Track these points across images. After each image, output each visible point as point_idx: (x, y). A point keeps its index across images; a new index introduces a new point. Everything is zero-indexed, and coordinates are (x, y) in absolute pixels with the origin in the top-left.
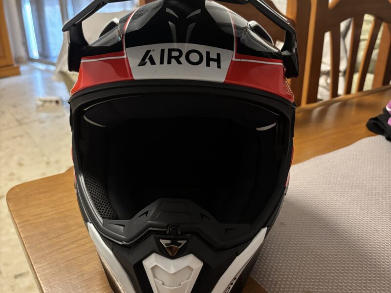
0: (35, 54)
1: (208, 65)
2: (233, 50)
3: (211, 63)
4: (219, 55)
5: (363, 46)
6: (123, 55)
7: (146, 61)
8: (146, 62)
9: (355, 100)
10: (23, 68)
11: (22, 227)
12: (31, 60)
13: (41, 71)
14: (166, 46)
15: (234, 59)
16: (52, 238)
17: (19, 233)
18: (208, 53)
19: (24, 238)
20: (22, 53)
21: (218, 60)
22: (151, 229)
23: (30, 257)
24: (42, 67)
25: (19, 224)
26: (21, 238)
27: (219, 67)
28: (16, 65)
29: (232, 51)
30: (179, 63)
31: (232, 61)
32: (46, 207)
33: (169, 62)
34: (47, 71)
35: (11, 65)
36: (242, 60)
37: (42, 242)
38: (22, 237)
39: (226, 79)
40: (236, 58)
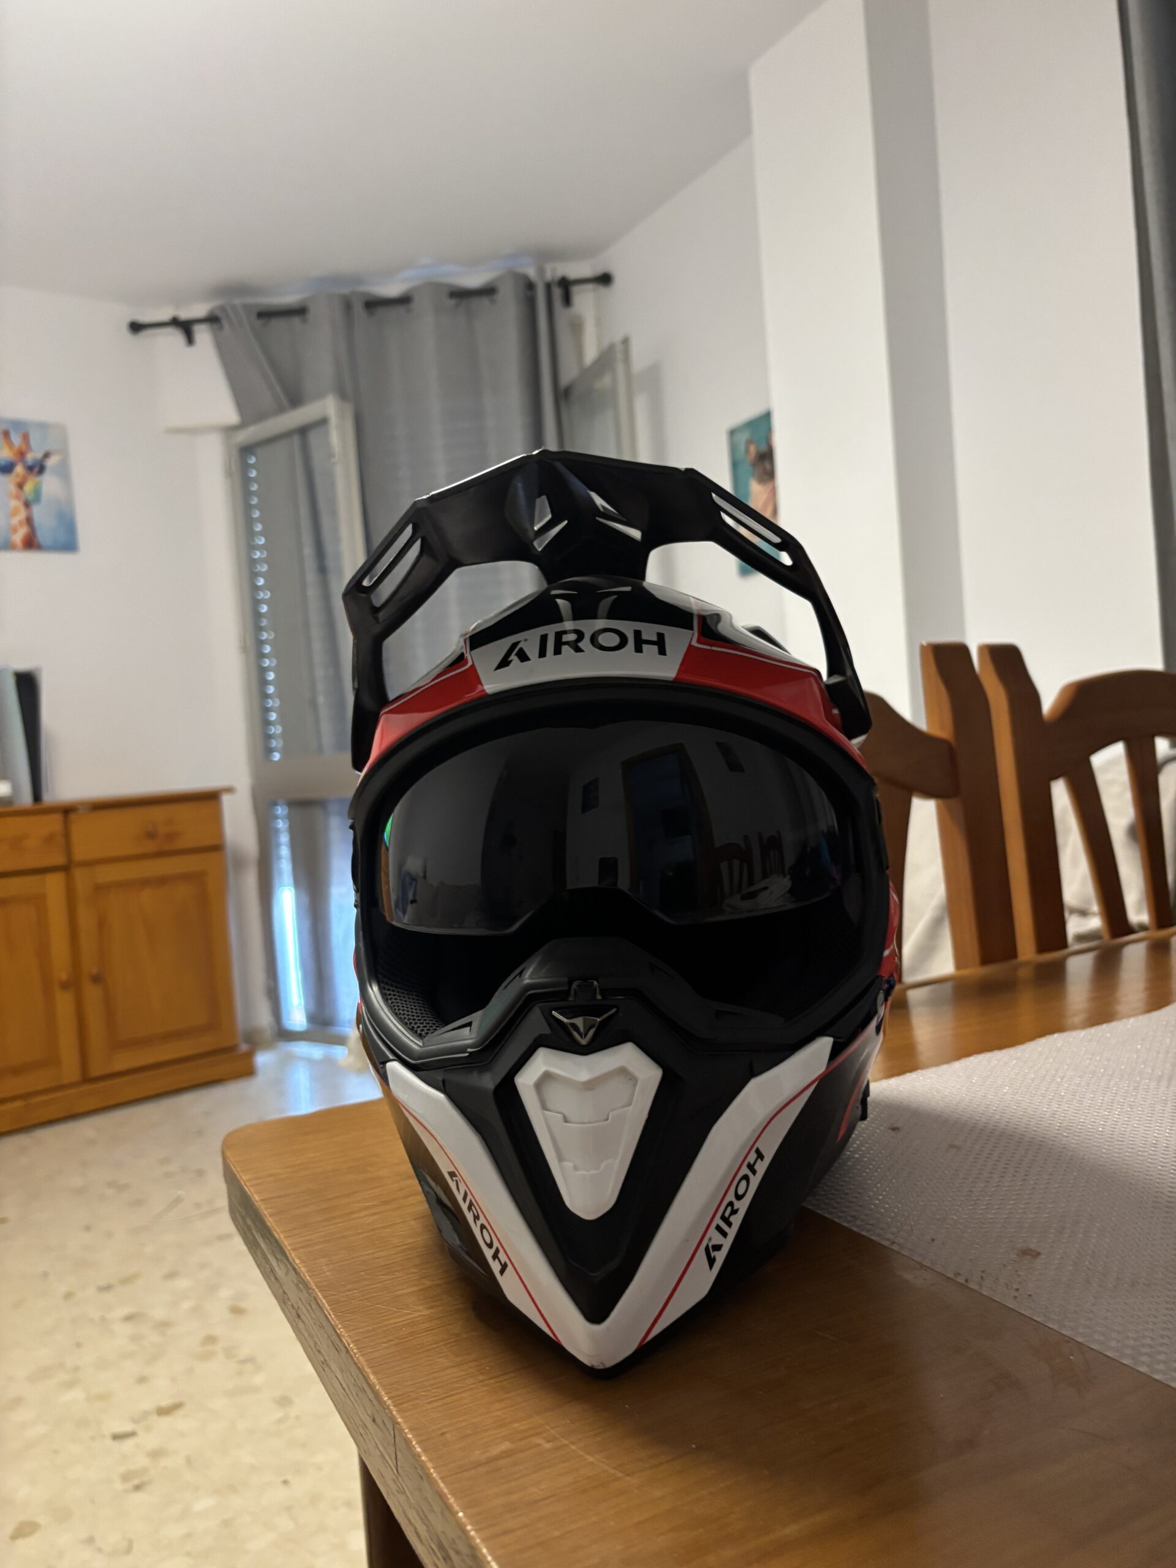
0: (297, 1016)
1: (638, 649)
2: (691, 628)
3: (645, 647)
4: (661, 636)
6: (467, 662)
7: (510, 659)
8: (511, 661)
10: (263, 1059)
12: (286, 1035)
13: (310, 1061)
14: (551, 630)
15: (694, 643)
18: (638, 634)
20: (263, 1018)
21: (660, 643)
22: (529, 993)
24: (315, 1051)
27: (662, 651)
28: (244, 1047)
29: (691, 632)
30: (578, 650)
31: (690, 646)
33: (557, 651)
34: (328, 1061)
35: (231, 1049)
36: (714, 648)
39: (680, 671)
40: (699, 641)
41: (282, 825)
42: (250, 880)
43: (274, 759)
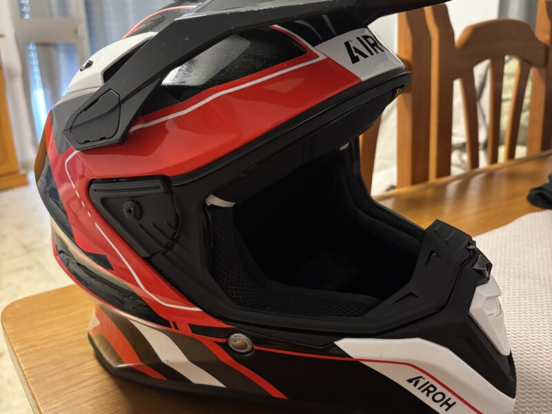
5: (507, 108)
9: (505, 170)
11: (22, 355)
16: (71, 368)
17: (19, 364)
19: (26, 370)
20: (32, 156)
23: (35, 396)
25: (18, 351)
26: (22, 370)
28: (22, 172)
32: (60, 328)
35: (15, 173)
37: (54, 375)
38: (23, 368)
41: (33, 55)
43: (25, 18)
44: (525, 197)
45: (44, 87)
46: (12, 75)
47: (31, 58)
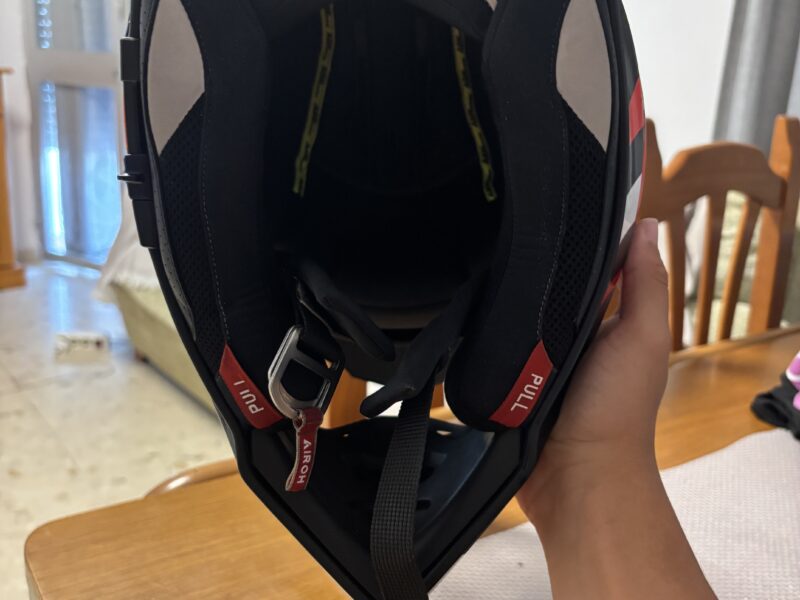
5: (728, 248)
9: (716, 358)
10: (32, 273)
12: (49, 257)
13: (67, 278)
20: (32, 241)
28: (18, 266)
34: (81, 279)
35: (8, 267)
41: (50, 101)
42: (24, 140)
43: (44, 47)
44: (747, 406)
45: (61, 147)
46: (16, 126)
47: (46, 104)
